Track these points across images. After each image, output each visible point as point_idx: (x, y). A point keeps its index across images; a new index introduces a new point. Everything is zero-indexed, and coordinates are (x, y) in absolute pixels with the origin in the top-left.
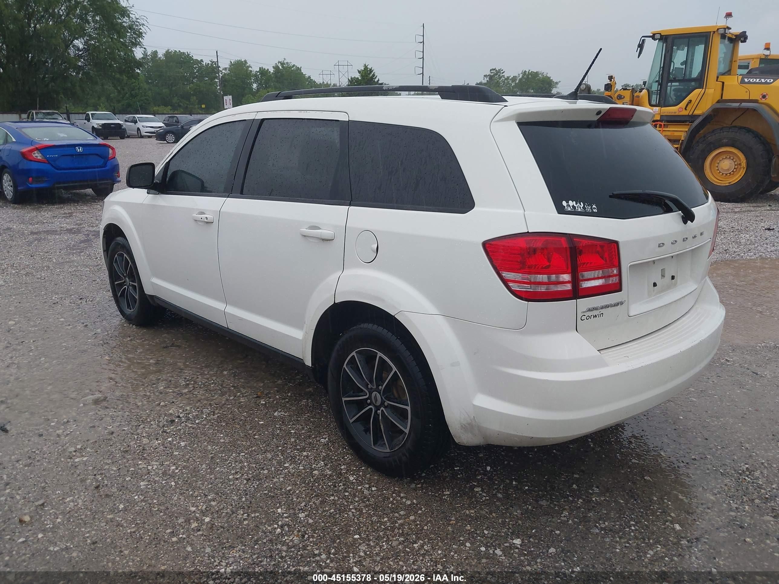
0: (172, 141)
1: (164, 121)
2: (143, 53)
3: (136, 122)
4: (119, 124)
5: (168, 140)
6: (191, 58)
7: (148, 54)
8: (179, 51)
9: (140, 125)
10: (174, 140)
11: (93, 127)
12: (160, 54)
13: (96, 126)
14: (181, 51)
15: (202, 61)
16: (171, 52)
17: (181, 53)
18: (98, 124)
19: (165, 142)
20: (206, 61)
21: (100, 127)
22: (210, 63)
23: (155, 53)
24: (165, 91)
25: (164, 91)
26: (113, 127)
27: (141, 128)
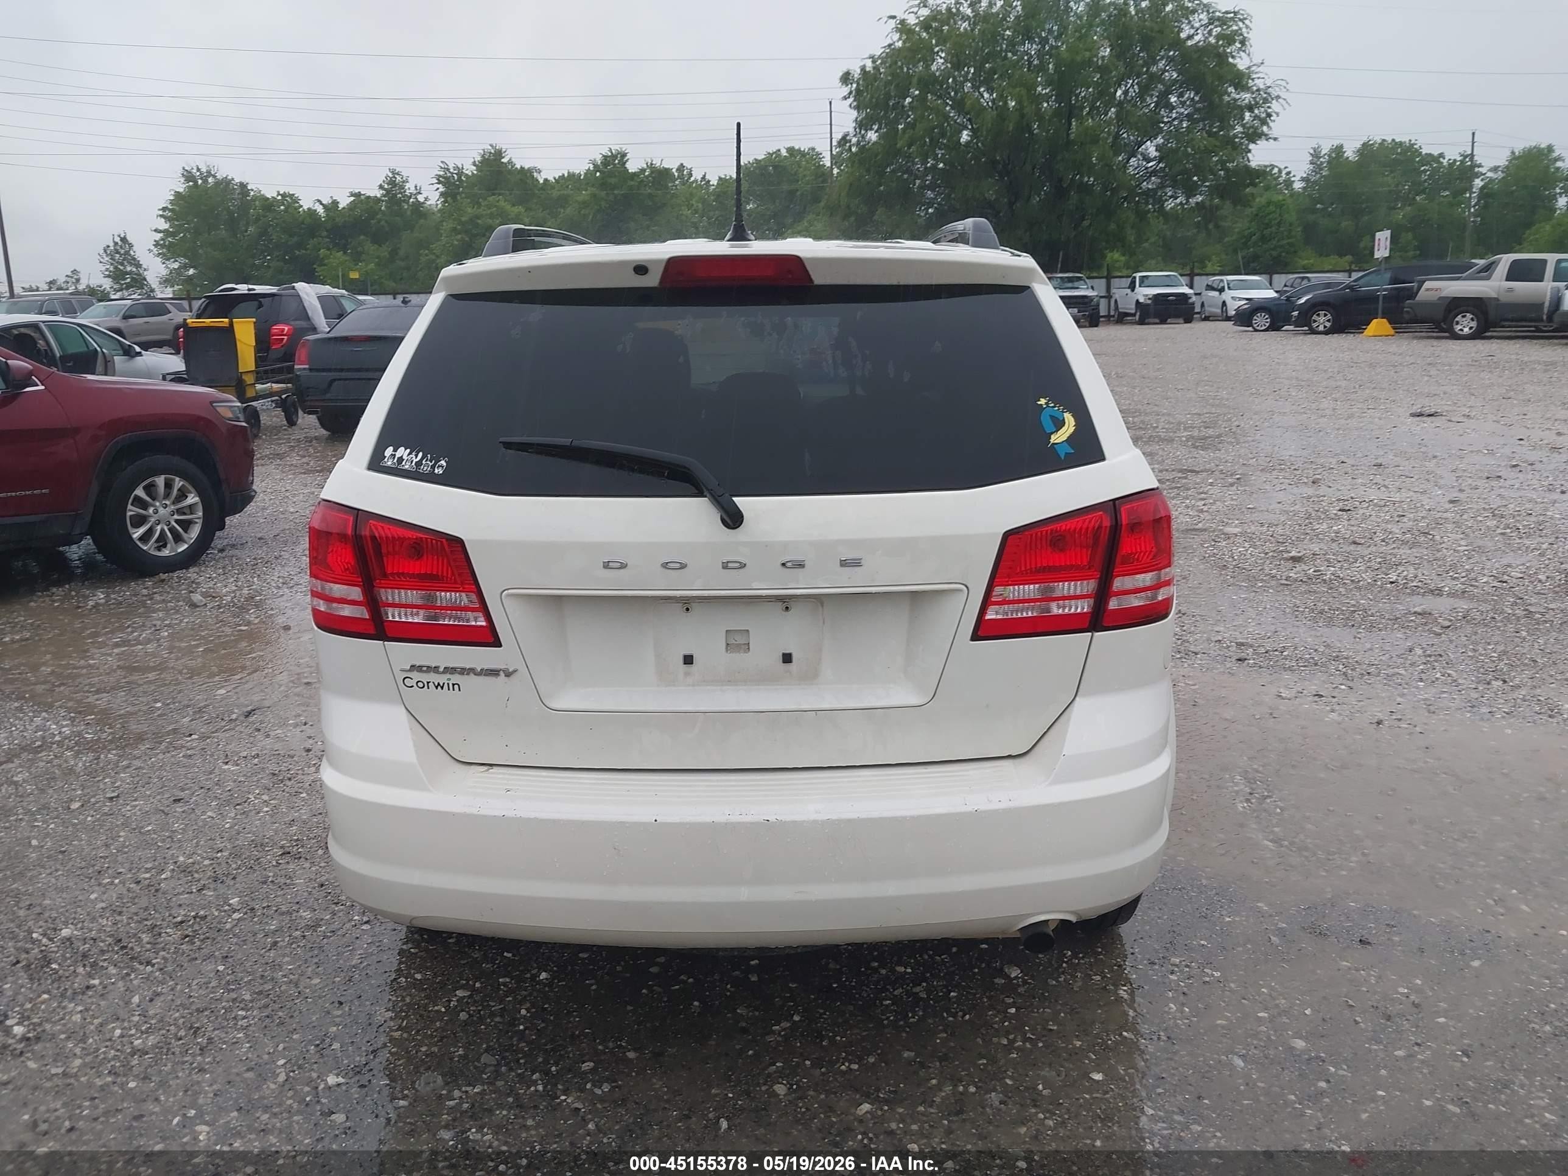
0: (1264, 328)
1: (1285, 286)
2: (1312, 151)
3: (1221, 290)
4: (1184, 294)
5: (1255, 326)
6: (1418, 153)
7: (1323, 152)
8: (1393, 140)
9: (1228, 295)
10: (1267, 324)
11: (1137, 301)
12: (1350, 153)
13: (1142, 300)
14: (1397, 140)
15: (1441, 155)
16: (1372, 144)
17: (1396, 143)
18: (1147, 295)
19: (1250, 329)
20: (1452, 154)
21: (1149, 302)
22: (1459, 158)
23: (1339, 150)
24: (1346, 224)
25: (1344, 224)
26: (1172, 300)
27: (1229, 302)
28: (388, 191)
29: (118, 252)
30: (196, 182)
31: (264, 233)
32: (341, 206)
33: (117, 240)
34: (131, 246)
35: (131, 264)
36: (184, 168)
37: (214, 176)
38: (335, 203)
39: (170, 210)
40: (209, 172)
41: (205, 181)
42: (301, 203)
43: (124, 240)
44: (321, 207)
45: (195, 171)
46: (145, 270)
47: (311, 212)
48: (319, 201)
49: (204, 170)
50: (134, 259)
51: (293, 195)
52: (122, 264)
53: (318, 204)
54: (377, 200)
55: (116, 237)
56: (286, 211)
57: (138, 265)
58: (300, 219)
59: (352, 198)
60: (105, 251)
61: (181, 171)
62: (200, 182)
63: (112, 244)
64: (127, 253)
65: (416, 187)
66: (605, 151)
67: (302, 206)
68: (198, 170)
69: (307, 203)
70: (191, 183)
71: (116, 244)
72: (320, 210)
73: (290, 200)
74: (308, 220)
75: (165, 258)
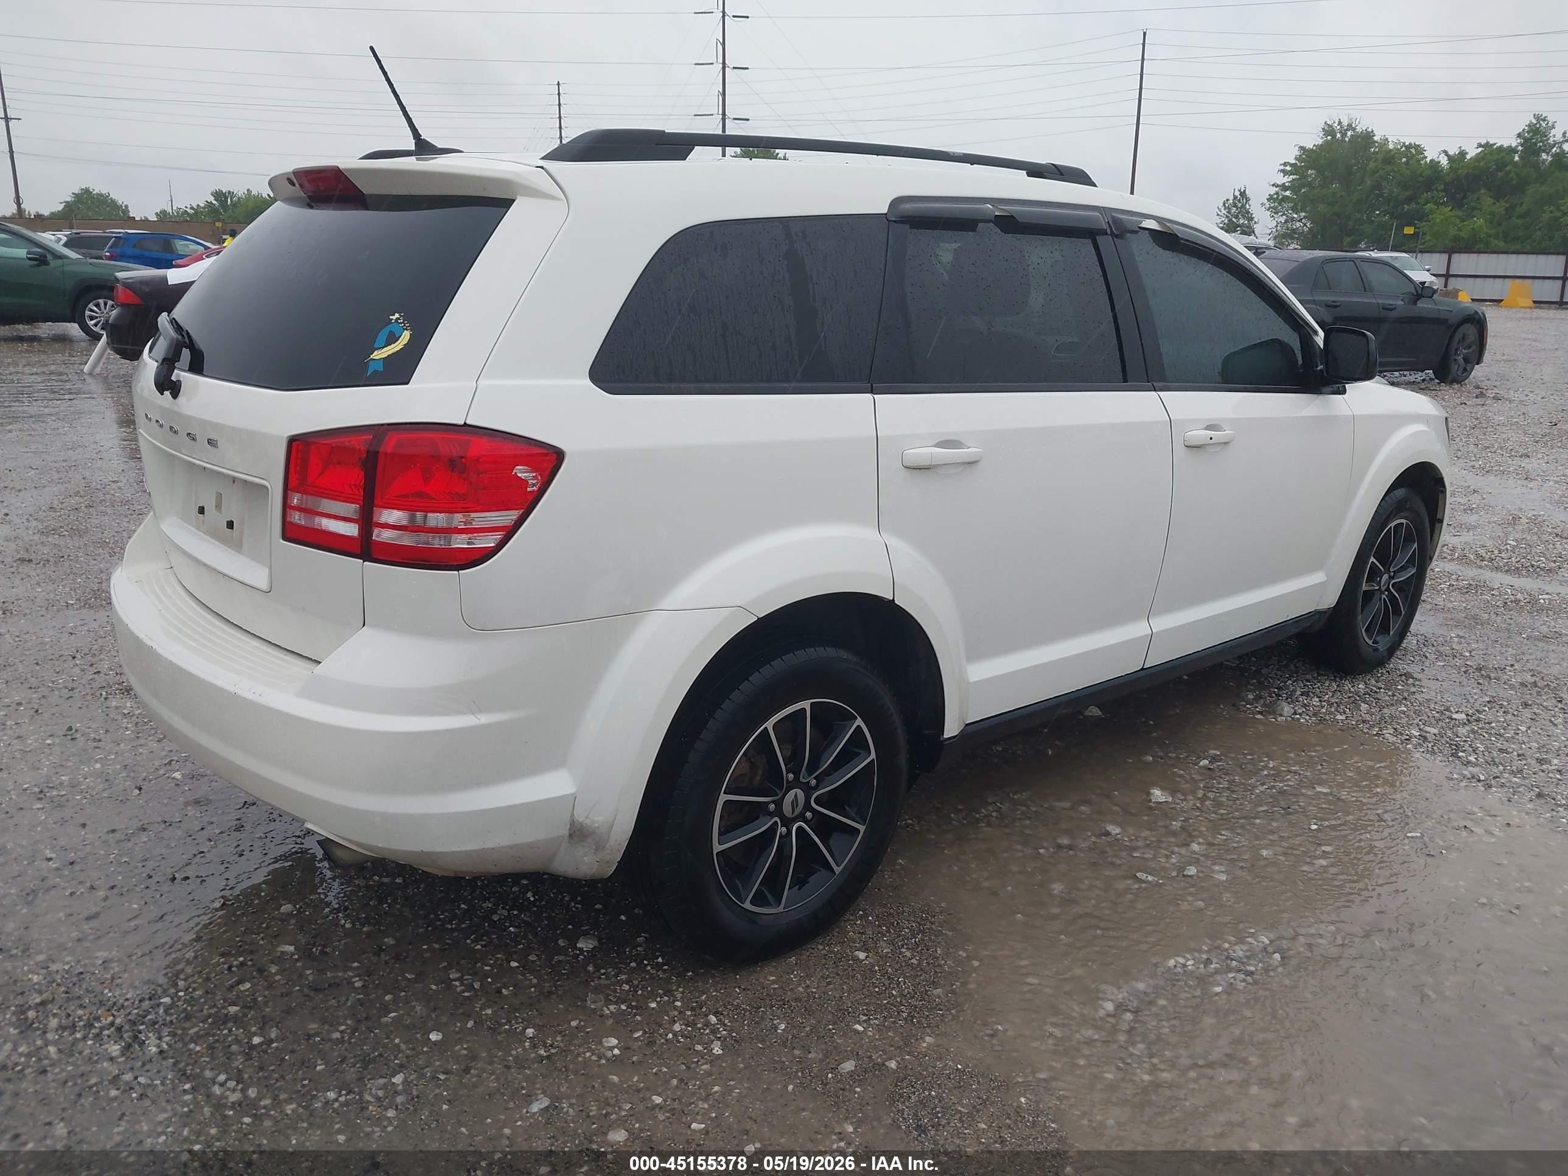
28: (1527, 140)
29: (1235, 205)
30: (1334, 136)
31: (1378, 186)
32: (1468, 157)
33: (1237, 194)
34: (1248, 199)
35: (1244, 216)
36: (1326, 123)
37: (1354, 129)
38: (1463, 154)
39: (1291, 165)
40: (1350, 126)
41: (1344, 135)
42: (1426, 154)
43: (1243, 194)
44: (1446, 158)
45: (1336, 125)
46: (1255, 223)
47: (1434, 164)
48: (1445, 152)
49: (1345, 123)
50: (1248, 212)
51: (1419, 146)
52: (1237, 217)
53: (1443, 155)
54: (1511, 150)
55: (1237, 191)
56: (1407, 163)
57: (1251, 219)
58: (1419, 172)
59: (1482, 149)
60: (1224, 204)
61: (1322, 125)
62: (1338, 135)
63: (1231, 198)
64: (1243, 206)
65: (1563, 134)
67: (1426, 157)
68: (1340, 123)
69: (1432, 153)
70: (1329, 138)
71: (1235, 197)
72: (1444, 161)
73: (1414, 152)
74: (1428, 172)
75: (1275, 211)
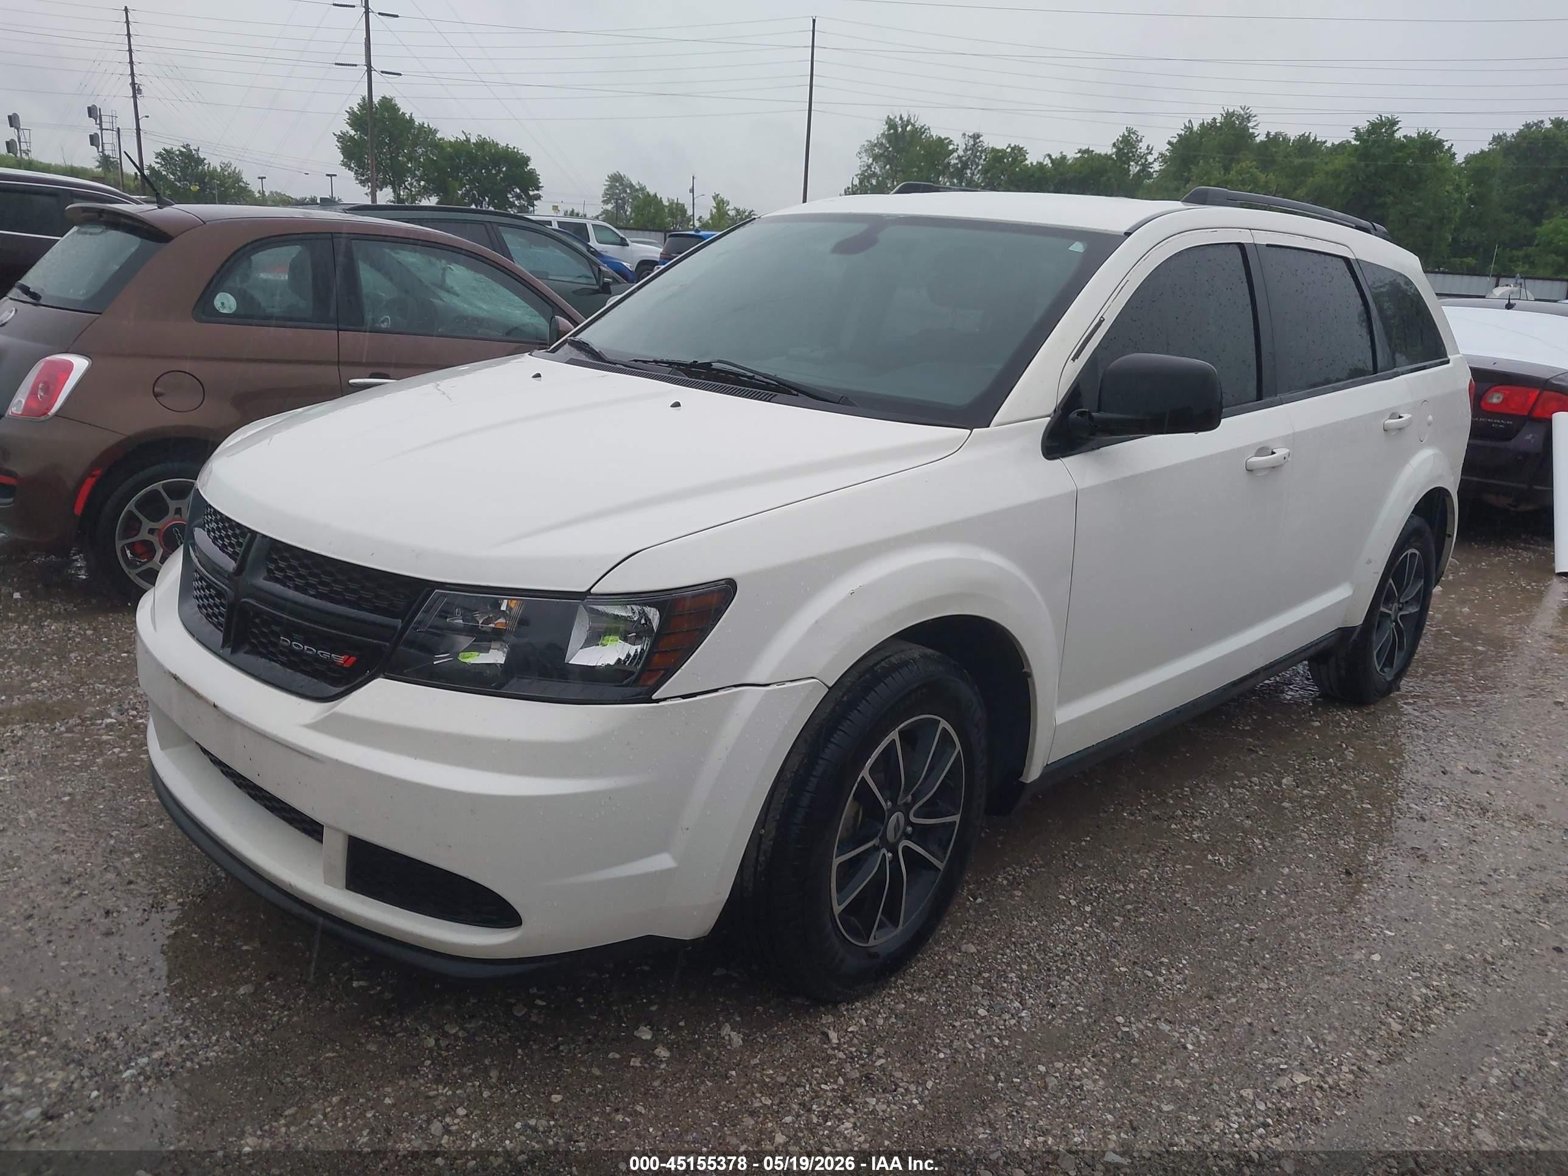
28: (1119, 150)
30: (896, 130)
32: (1068, 162)
36: (888, 117)
37: (913, 125)
38: (1064, 158)
40: (908, 121)
41: (904, 127)
42: (1027, 156)
45: (897, 119)
47: (1042, 166)
48: (1049, 156)
49: (905, 119)
53: (1047, 158)
54: (1108, 157)
56: (1013, 163)
58: (1030, 172)
59: (1079, 155)
62: (900, 130)
65: (1148, 146)
66: (1373, 118)
68: (901, 118)
69: (1033, 156)
72: (1048, 163)
73: (1017, 153)
74: (1038, 174)
